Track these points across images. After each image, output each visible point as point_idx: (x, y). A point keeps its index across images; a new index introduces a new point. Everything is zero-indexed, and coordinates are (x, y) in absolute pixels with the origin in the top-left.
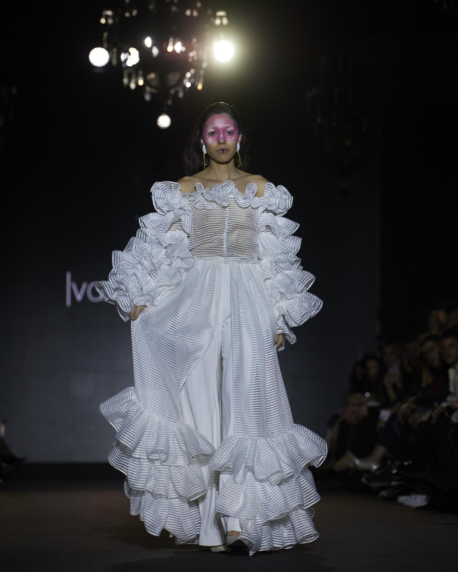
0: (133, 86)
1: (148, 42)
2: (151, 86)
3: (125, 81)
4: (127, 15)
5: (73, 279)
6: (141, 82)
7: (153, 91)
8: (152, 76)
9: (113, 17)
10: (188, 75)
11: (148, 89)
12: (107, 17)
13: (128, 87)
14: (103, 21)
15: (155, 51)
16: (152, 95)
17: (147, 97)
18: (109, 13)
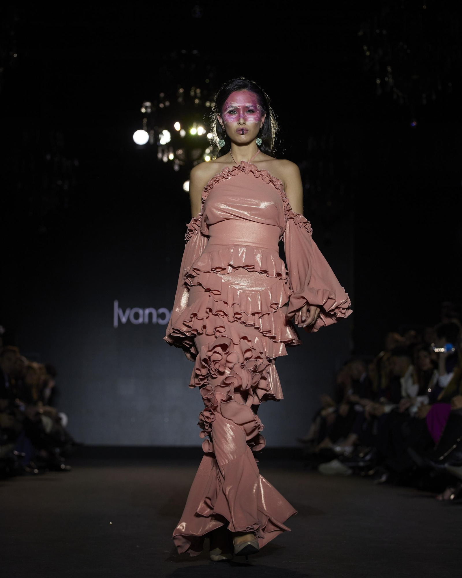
0: (165, 159)
1: (177, 126)
2: (179, 160)
3: (160, 155)
4: (162, 105)
5: (120, 306)
6: (171, 157)
7: (182, 163)
8: (180, 152)
9: (151, 107)
10: (208, 151)
11: (177, 162)
12: (146, 108)
13: (162, 160)
14: (143, 110)
15: (183, 133)
16: (180, 166)
17: (176, 168)
18: (148, 104)
